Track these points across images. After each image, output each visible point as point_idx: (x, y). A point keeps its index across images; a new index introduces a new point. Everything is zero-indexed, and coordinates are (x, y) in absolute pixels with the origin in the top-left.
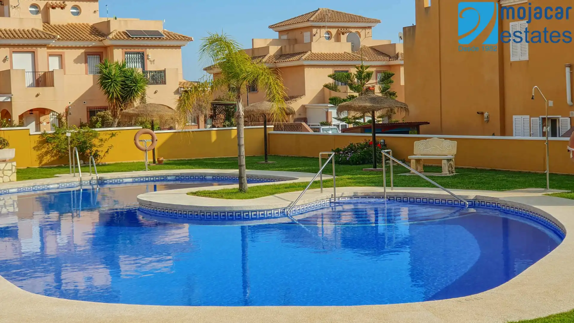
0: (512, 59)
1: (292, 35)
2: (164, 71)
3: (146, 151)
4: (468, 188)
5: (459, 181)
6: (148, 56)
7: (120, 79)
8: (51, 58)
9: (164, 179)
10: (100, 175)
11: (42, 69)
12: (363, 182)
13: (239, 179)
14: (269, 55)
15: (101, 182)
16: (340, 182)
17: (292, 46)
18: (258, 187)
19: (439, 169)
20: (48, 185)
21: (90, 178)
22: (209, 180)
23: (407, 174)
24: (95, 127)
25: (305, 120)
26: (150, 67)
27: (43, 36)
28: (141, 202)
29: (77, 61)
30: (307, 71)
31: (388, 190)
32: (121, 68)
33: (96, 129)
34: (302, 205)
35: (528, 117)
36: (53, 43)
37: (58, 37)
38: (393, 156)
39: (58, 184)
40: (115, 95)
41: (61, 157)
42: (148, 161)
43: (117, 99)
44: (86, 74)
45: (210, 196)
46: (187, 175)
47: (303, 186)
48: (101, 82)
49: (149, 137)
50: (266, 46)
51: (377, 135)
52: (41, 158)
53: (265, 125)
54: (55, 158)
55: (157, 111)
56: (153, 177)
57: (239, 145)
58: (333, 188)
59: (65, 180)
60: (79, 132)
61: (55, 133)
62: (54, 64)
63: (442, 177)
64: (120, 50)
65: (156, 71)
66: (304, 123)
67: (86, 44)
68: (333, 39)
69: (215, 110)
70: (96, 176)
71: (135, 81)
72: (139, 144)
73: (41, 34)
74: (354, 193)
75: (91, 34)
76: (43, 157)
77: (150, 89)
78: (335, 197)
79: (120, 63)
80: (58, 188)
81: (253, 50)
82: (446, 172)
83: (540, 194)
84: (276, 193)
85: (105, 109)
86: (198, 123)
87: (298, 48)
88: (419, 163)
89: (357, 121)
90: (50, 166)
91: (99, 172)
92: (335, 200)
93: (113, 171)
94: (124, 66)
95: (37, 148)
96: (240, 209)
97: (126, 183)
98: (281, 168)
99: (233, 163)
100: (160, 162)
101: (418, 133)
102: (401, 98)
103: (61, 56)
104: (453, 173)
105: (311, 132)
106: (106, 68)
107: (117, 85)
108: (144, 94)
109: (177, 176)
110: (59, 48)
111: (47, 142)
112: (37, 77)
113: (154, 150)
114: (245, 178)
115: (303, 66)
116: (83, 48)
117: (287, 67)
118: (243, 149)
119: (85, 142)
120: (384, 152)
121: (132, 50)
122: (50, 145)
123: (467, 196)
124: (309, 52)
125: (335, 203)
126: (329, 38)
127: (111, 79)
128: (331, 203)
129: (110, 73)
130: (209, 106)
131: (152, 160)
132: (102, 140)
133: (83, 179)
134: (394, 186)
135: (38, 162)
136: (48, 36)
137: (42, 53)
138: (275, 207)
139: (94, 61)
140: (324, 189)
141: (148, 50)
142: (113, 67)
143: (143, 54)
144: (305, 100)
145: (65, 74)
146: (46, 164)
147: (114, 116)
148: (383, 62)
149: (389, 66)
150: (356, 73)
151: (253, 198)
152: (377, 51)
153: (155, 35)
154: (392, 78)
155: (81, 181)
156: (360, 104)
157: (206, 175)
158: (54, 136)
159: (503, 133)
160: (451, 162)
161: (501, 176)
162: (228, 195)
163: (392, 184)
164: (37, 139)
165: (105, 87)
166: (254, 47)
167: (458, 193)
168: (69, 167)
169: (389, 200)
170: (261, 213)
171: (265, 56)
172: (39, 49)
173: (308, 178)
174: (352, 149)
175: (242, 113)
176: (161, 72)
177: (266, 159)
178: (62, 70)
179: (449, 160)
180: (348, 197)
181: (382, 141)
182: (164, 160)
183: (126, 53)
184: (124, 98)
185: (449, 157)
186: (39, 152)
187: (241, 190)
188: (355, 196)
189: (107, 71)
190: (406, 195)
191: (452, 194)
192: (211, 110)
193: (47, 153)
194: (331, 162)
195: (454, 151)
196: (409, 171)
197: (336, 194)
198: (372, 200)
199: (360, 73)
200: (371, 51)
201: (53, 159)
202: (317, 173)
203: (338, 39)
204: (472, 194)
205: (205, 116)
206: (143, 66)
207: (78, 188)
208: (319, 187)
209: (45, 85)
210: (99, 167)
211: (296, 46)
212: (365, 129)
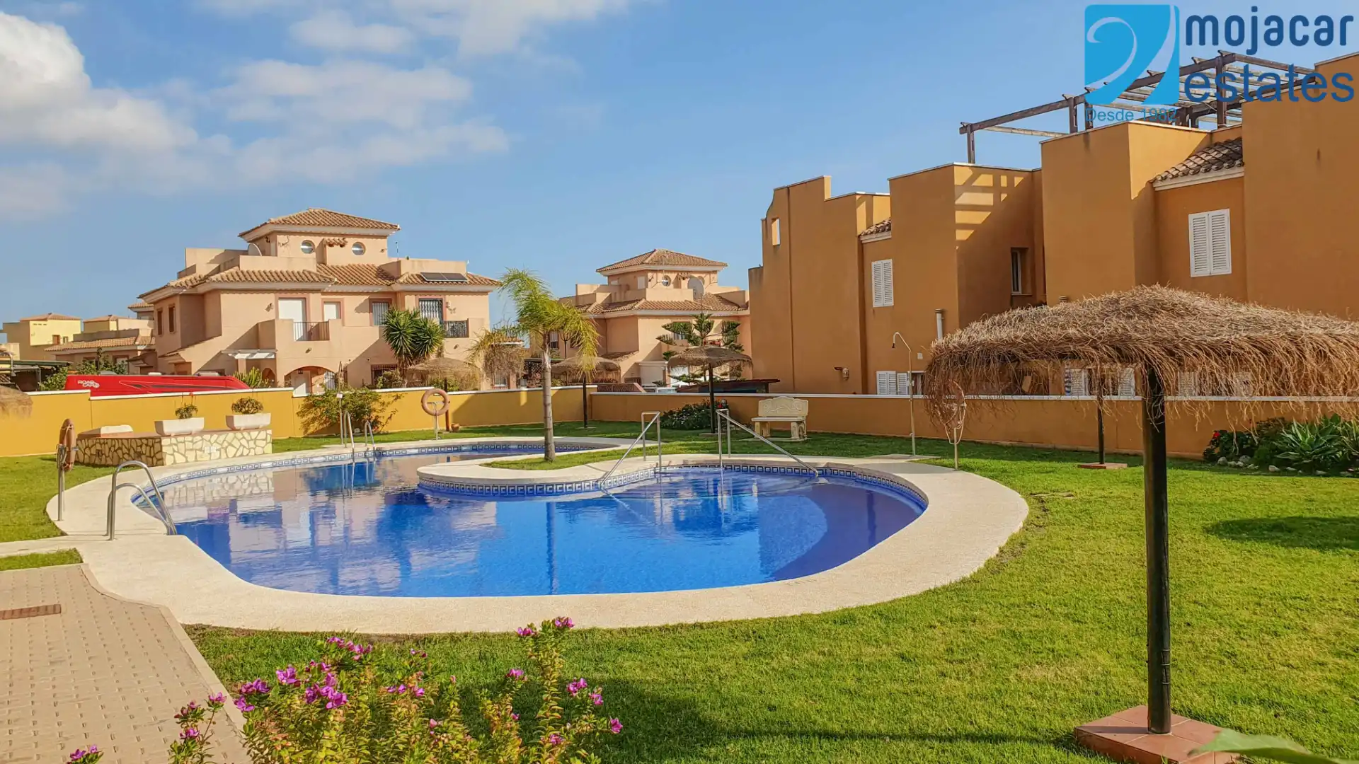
0: (875, 305)
1: (623, 281)
2: (467, 321)
3: (436, 415)
4: (819, 455)
5: (810, 446)
6: (447, 303)
7: (410, 331)
8: (325, 306)
9: (458, 449)
10: (377, 446)
11: (314, 319)
12: (696, 449)
13: (545, 448)
14: (595, 304)
15: (379, 454)
16: (670, 449)
17: (623, 293)
18: (569, 455)
19: (788, 433)
20: (311, 458)
21: (365, 449)
22: (514, 450)
23: (750, 440)
24: (376, 388)
25: (639, 381)
26: (449, 317)
27: (317, 279)
28: (422, 476)
29: (358, 310)
30: (640, 321)
31: (725, 457)
32: (412, 317)
33: (377, 391)
34: (619, 476)
35: (894, 372)
36: (329, 287)
37: (336, 280)
38: (730, 416)
39: (324, 456)
40: (404, 351)
41: (332, 425)
42: (439, 428)
43: (407, 354)
44: (371, 325)
45: (508, 468)
46: (487, 444)
47: (620, 455)
48: (388, 334)
49: (441, 399)
50: (592, 292)
51: (715, 394)
52: (306, 425)
53: (584, 385)
54: (325, 425)
55: (452, 368)
56: (444, 447)
57: (545, 405)
58: (658, 456)
59: (334, 452)
60: (355, 394)
61: (325, 395)
62: (330, 312)
63: (791, 443)
64: (413, 297)
65: (456, 322)
66: (636, 384)
67: (370, 289)
68: (672, 285)
69: (530, 369)
70: (371, 447)
71: (430, 333)
72: (427, 406)
73: (314, 277)
74: (684, 461)
75: (377, 276)
76: (309, 424)
77: (448, 344)
78: (661, 467)
79: (411, 310)
80: (324, 461)
81: (577, 297)
82: (795, 436)
83: (903, 461)
84: (589, 462)
85: (394, 367)
86: (509, 385)
87: (630, 295)
88: (765, 427)
89: (696, 379)
90: (317, 435)
91: (376, 442)
92: (660, 469)
93: (394, 441)
94: (415, 315)
95: (301, 414)
96: (542, 482)
97: (409, 455)
98: (603, 434)
99: (540, 429)
100: (455, 430)
101: (767, 392)
102: (748, 351)
103: (338, 304)
104: (804, 437)
105: (644, 392)
106: (394, 317)
107: (406, 337)
108: (441, 348)
109: (474, 446)
110: (336, 293)
111: (314, 406)
112: (309, 329)
113: (447, 413)
114: (553, 445)
115: (635, 317)
116: (367, 293)
117: (618, 318)
118: (550, 409)
119: (362, 407)
120: (719, 412)
121: (428, 297)
122: (318, 410)
123: (816, 464)
124: (643, 301)
125: (660, 473)
126: (667, 284)
127: (399, 330)
128: (655, 473)
129: (398, 323)
130: (522, 365)
131: (445, 428)
132: (383, 404)
133: (357, 449)
134: (732, 453)
135: (303, 430)
136: (322, 280)
137: (315, 299)
138: (586, 479)
139: (381, 310)
140: (647, 457)
141: (447, 296)
142: (402, 316)
143: (441, 301)
144: (638, 357)
145: (343, 325)
146: (313, 433)
147: (403, 375)
148: (730, 312)
149: (738, 317)
150: (695, 323)
151: (560, 468)
152: (724, 299)
153: (457, 279)
154: (737, 329)
155: (353, 453)
156: (694, 357)
157: (510, 443)
158: (324, 399)
159: (865, 391)
160: (802, 425)
161: (860, 442)
162: (532, 465)
163: (729, 451)
164: (302, 402)
165: (392, 340)
166: (579, 294)
167: (805, 460)
168: (340, 437)
169: (726, 469)
170: (568, 486)
171: (591, 305)
172: (311, 295)
173: (625, 446)
174: (687, 411)
175: (549, 366)
176: (463, 322)
177: (586, 423)
178: (340, 320)
179: (799, 423)
180: (677, 466)
181: (723, 401)
182: (460, 427)
183: (421, 300)
184: (416, 355)
185: (800, 419)
186: (305, 419)
187: (547, 459)
188: (685, 465)
189: (395, 320)
190: (745, 464)
191: (799, 461)
192: (525, 369)
193: (314, 420)
194: (655, 424)
195: (806, 412)
196: (753, 436)
197: (662, 462)
198: (706, 470)
199: (700, 323)
200: (716, 299)
201: (321, 427)
202: (636, 438)
203: (677, 285)
204: (823, 461)
205: (517, 376)
206: (441, 317)
207: (349, 462)
208: (642, 455)
209: (318, 338)
210: (376, 437)
211: (629, 293)
212: (703, 388)
